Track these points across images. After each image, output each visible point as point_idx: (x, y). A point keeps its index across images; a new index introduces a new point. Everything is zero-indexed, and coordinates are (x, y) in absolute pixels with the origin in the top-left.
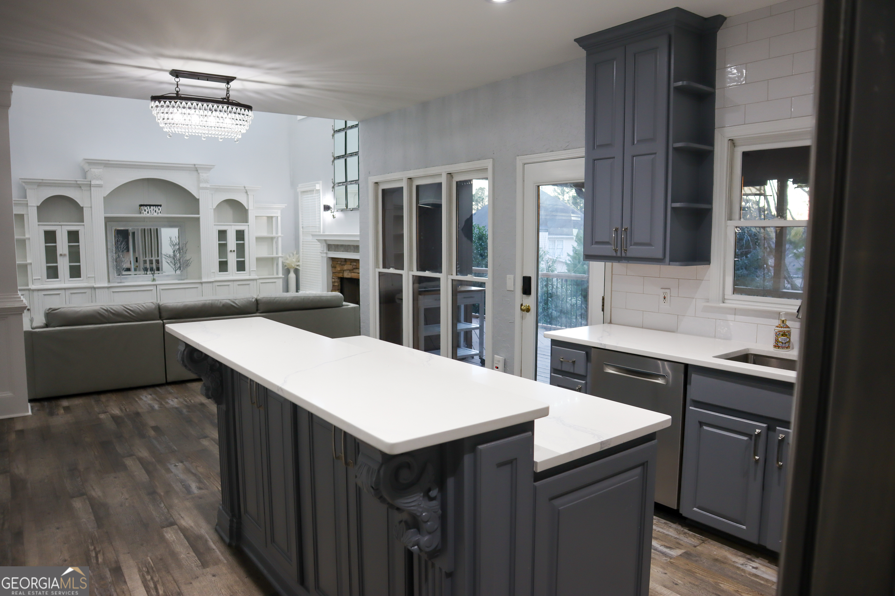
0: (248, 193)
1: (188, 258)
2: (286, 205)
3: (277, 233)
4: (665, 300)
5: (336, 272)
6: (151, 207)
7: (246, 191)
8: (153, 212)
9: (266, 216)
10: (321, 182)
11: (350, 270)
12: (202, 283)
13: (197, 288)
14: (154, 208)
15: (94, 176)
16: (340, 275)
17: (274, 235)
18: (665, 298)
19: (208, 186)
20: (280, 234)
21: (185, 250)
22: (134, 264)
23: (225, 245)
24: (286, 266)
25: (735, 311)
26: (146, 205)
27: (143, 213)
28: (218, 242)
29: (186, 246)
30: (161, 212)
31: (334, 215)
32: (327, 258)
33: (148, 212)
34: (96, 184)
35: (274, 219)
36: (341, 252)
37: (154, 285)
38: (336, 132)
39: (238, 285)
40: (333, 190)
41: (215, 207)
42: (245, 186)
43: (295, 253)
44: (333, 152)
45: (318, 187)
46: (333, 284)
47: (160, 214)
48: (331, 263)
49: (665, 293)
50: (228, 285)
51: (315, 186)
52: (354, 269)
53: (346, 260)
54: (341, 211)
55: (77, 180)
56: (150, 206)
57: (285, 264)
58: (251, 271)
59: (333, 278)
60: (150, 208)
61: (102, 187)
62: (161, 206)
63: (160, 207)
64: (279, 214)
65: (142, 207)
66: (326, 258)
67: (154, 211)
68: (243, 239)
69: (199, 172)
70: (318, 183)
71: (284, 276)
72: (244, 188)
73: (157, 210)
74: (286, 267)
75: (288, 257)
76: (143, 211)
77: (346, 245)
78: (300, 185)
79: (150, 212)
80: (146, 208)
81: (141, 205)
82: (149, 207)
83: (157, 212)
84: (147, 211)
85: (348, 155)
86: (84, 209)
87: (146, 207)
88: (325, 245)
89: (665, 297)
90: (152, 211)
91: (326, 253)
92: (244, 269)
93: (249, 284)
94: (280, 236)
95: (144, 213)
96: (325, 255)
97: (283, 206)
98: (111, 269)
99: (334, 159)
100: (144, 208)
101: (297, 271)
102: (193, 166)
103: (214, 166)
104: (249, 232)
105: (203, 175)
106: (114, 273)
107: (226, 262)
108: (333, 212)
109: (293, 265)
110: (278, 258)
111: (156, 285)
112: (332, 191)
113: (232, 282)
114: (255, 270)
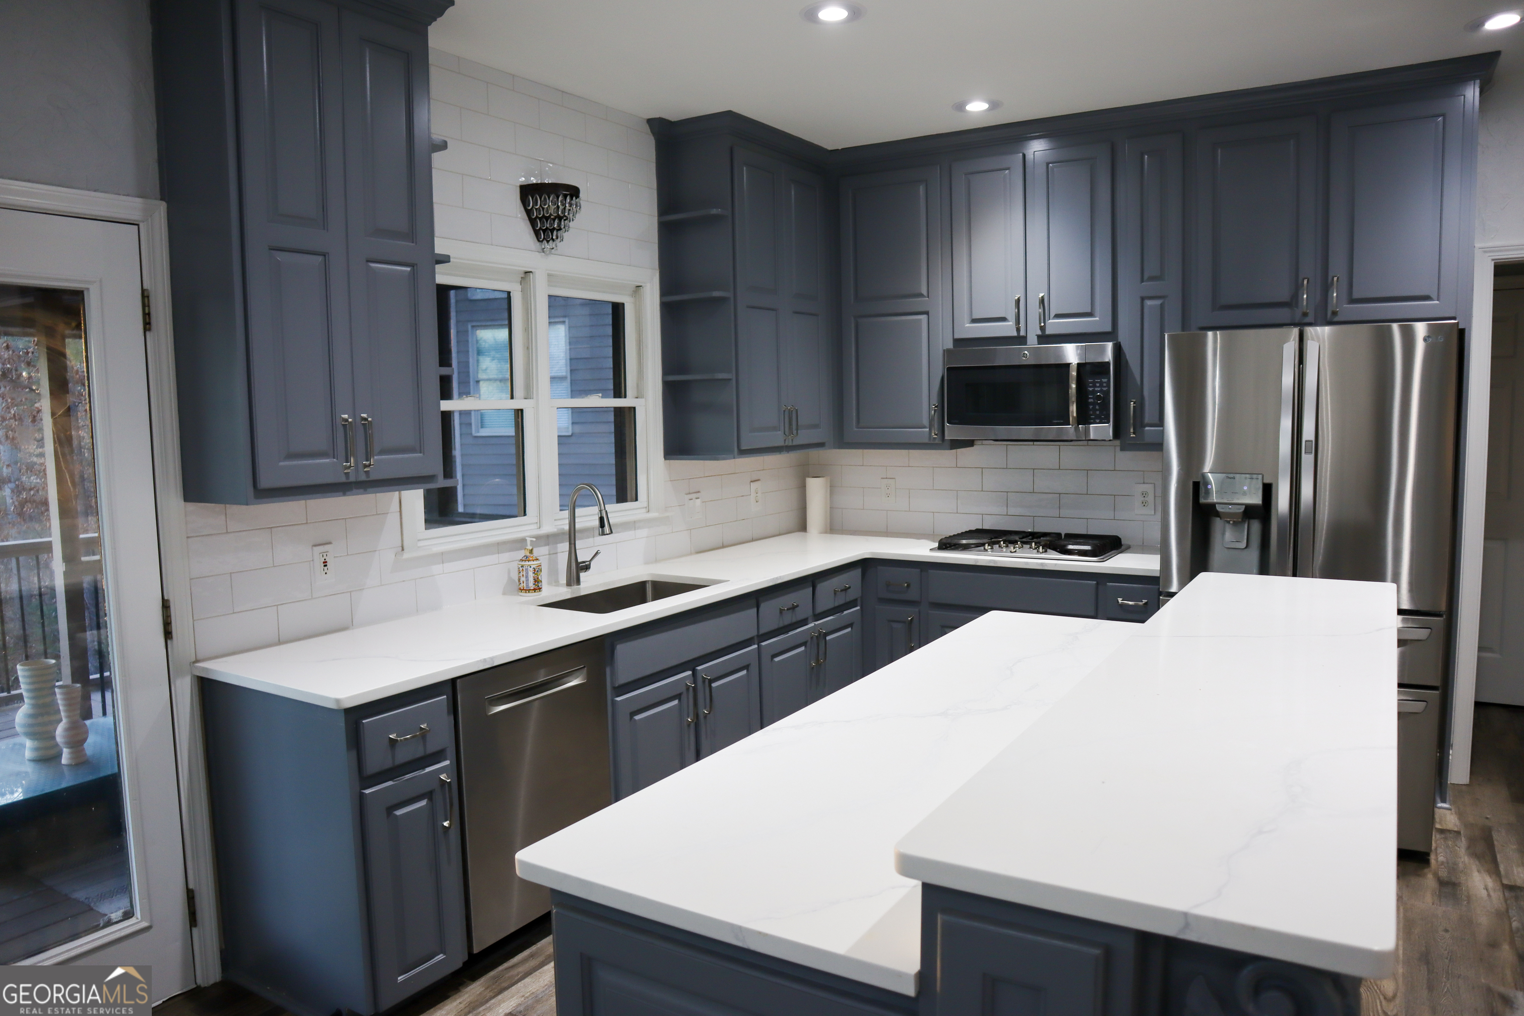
4: (326, 568)
18: (325, 564)
25: (443, 557)
49: (325, 555)
89: (326, 562)
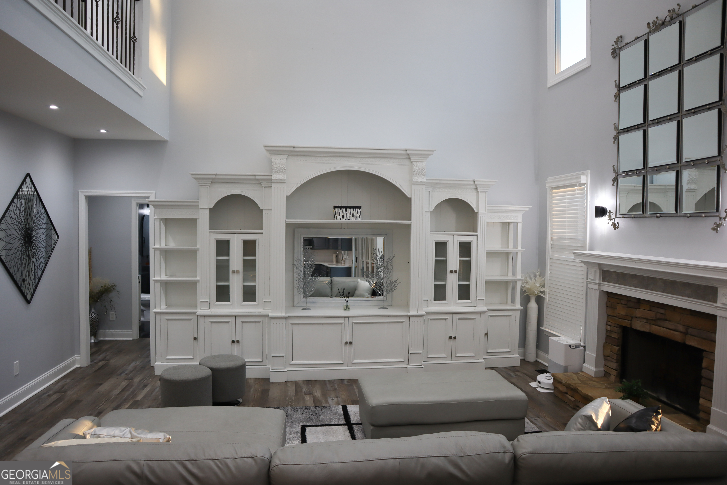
0: (479, 190)
1: (394, 279)
2: (531, 207)
3: (515, 246)
5: (615, 315)
6: (348, 209)
7: (475, 187)
8: (350, 217)
9: (501, 222)
10: (589, 171)
11: (647, 319)
12: (409, 316)
13: (402, 322)
14: (351, 210)
15: (275, 168)
16: (626, 323)
17: (511, 248)
19: (424, 179)
20: (519, 248)
21: (390, 267)
22: (355, 264)
23: (445, 262)
24: (525, 292)
26: (341, 207)
27: (337, 217)
28: (434, 258)
29: (391, 263)
30: (360, 216)
31: (616, 222)
32: (600, 293)
33: (343, 217)
34: (277, 179)
35: (511, 227)
36: (630, 286)
37: (344, 317)
38: (621, 89)
39: (459, 319)
40: (614, 183)
41: (432, 209)
42: (475, 180)
43: (538, 273)
44: (617, 122)
45: (583, 179)
46: (608, 334)
47: (359, 219)
48: (605, 299)
50: (446, 319)
51: (580, 178)
52: (659, 319)
53: (639, 301)
54: (632, 218)
55: (255, 174)
56: (346, 207)
57: (524, 289)
58: (477, 300)
59: (607, 325)
60: (346, 211)
61: (285, 182)
62: (360, 207)
63: (359, 209)
64: (519, 219)
65: (336, 209)
66: (598, 291)
67: (352, 214)
68: (469, 255)
69: (412, 160)
70: (583, 174)
71: (522, 308)
72: (472, 183)
73: (355, 213)
74: (525, 294)
75: (529, 280)
76: (337, 215)
77: (643, 277)
78: (549, 179)
79: (345, 216)
80: (340, 211)
81: (335, 207)
82: (344, 210)
83: (355, 215)
84: (341, 214)
85: (651, 122)
86: (264, 212)
87: (341, 209)
88: (598, 271)
90: (348, 214)
91: (599, 284)
92: (468, 297)
93: (474, 319)
94: (520, 251)
95: (339, 217)
96: (597, 287)
97: (526, 208)
98: (296, 292)
99: (619, 133)
100: (339, 210)
101: (540, 300)
102: (404, 152)
103: (433, 151)
104: (477, 244)
105: (418, 165)
106: (299, 297)
107: (444, 287)
108: (614, 219)
109: (536, 292)
110: (516, 281)
111: (348, 317)
112: (613, 185)
113: (451, 315)
114: (484, 298)
